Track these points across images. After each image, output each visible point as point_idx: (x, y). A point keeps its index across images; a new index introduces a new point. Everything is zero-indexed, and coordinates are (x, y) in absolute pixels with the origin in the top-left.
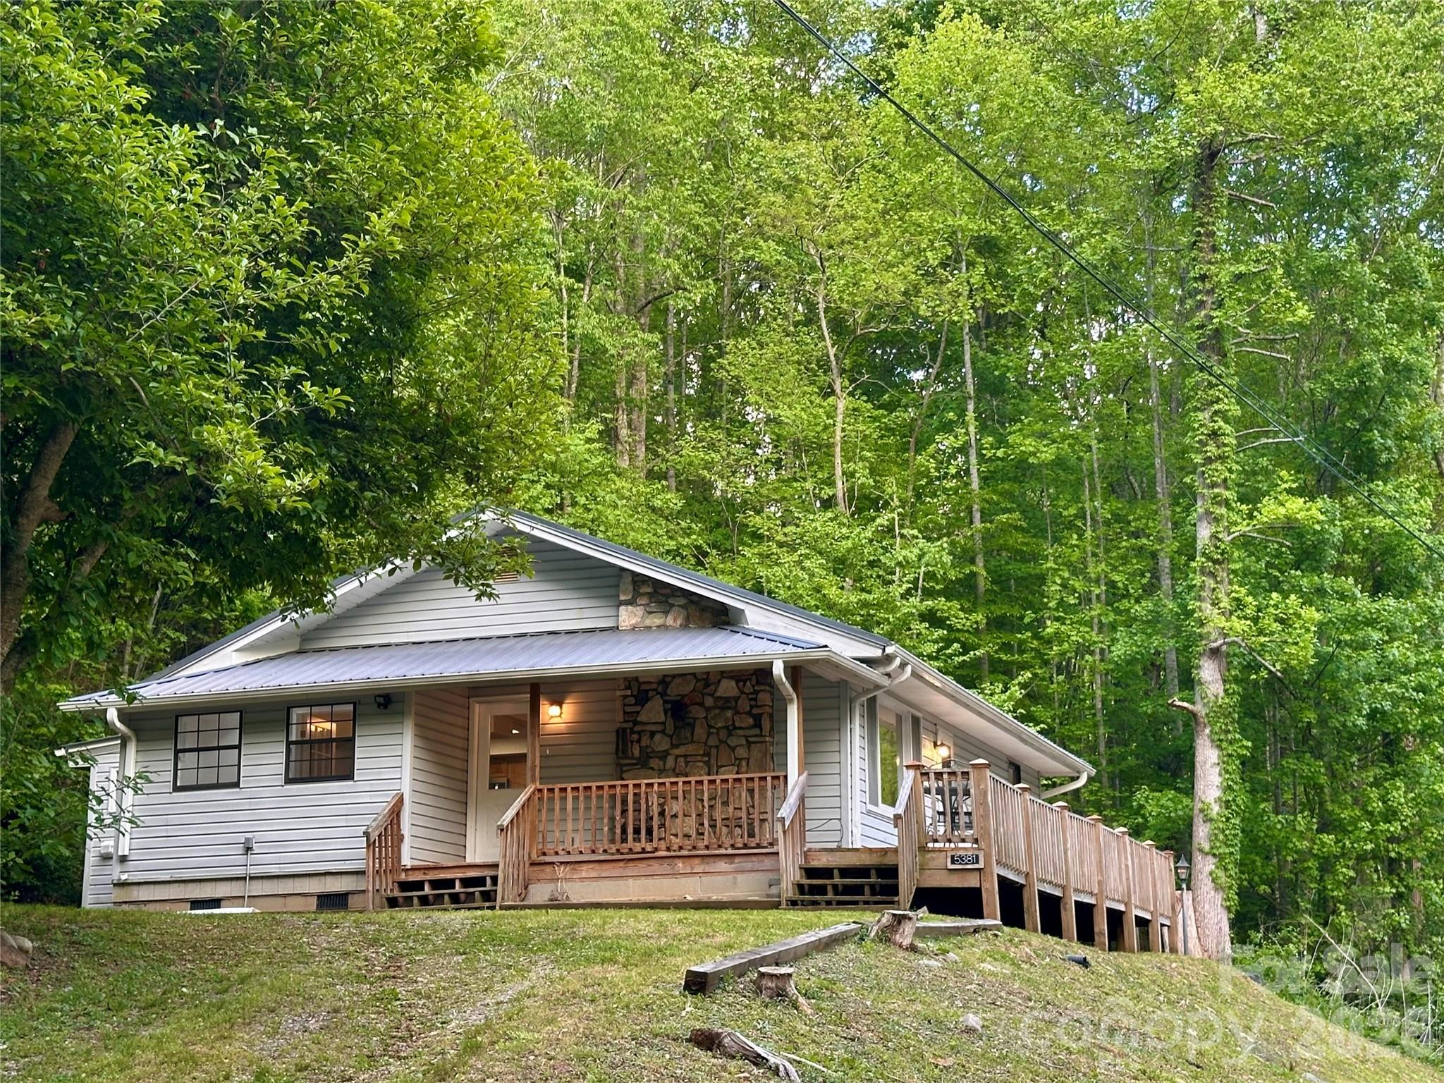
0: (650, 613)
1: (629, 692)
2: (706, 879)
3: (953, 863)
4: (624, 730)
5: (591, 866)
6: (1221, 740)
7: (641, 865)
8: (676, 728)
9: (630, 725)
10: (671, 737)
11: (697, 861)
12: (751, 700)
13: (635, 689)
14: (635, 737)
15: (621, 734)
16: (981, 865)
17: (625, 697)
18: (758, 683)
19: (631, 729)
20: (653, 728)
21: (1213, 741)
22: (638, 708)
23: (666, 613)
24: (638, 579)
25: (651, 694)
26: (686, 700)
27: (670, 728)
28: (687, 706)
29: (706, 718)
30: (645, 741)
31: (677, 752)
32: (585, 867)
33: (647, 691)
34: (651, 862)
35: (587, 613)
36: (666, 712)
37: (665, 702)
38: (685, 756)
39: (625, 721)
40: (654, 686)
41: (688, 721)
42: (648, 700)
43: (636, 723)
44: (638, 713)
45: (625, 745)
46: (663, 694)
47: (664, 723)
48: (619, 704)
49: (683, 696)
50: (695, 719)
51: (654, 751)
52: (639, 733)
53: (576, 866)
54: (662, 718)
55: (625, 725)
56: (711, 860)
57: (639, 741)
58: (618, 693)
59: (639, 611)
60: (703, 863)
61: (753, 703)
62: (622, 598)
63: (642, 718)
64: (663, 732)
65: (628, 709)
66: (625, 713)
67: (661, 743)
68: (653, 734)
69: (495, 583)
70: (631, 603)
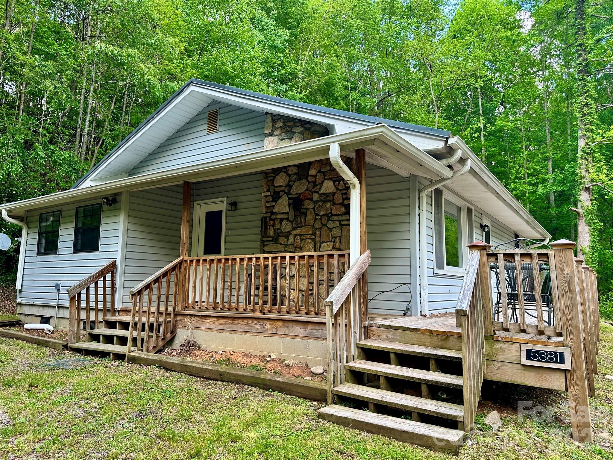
0: (282, 140)
1: (269, 194)
2: (287, 340)
4: (265, 218)
5: (212, 320)
6: (590, 223)
7: (243, 322)
8: (295, 216)
9: (269, 215)
10: (292, 222)
11: (280, 324)
12: (343, 194)
13: (272, 191)
14: (272, 222)
15: (264, 221)
16: (567, 365)
17: (267, 196)
19: (270, 217)
20: (282, 216)
21: (586, 223)
22: (274, 204)
23: (291, 138)
24: (276, 118)
25: (281, 194)
26: (302, 197)
27: (292, 215)
28: (303, 201)
29: (314, 208)
30: (277, 225)
31: (295, 232)
32: (208, 320)
33: (278, 192)
34: (249, 321)
35: (251, 146)
36: (289, 205)
37: (289, 199)
38: (301, 235)
39: (267, 213)
40: (283, 188)
41: (302, 211)
42: (280, 197)
43: (272, 213)
44: (273, 206)
45: (266, 228)
46: (288, 194)
47: (288, 213)
48: (263, 202)
49: (300, 194)
50: (307, 209)
51: (282, 232)
52: (273, 220)
53: (203, 319)
54: (287, 209)
55: (266, 215)
56: (290, 324)
57: (273, 226)
58: (263, 194)
59: (275, 139)
60: (284, 326)
61: (344, 196)
62: (266, 132)
63: (276, 210)
64: (287, 219)
65: (268, 205)
66: (266, 207)
67: (286, 227)
68: (282, 220)
69: (208, 134)
70: (271, 135)
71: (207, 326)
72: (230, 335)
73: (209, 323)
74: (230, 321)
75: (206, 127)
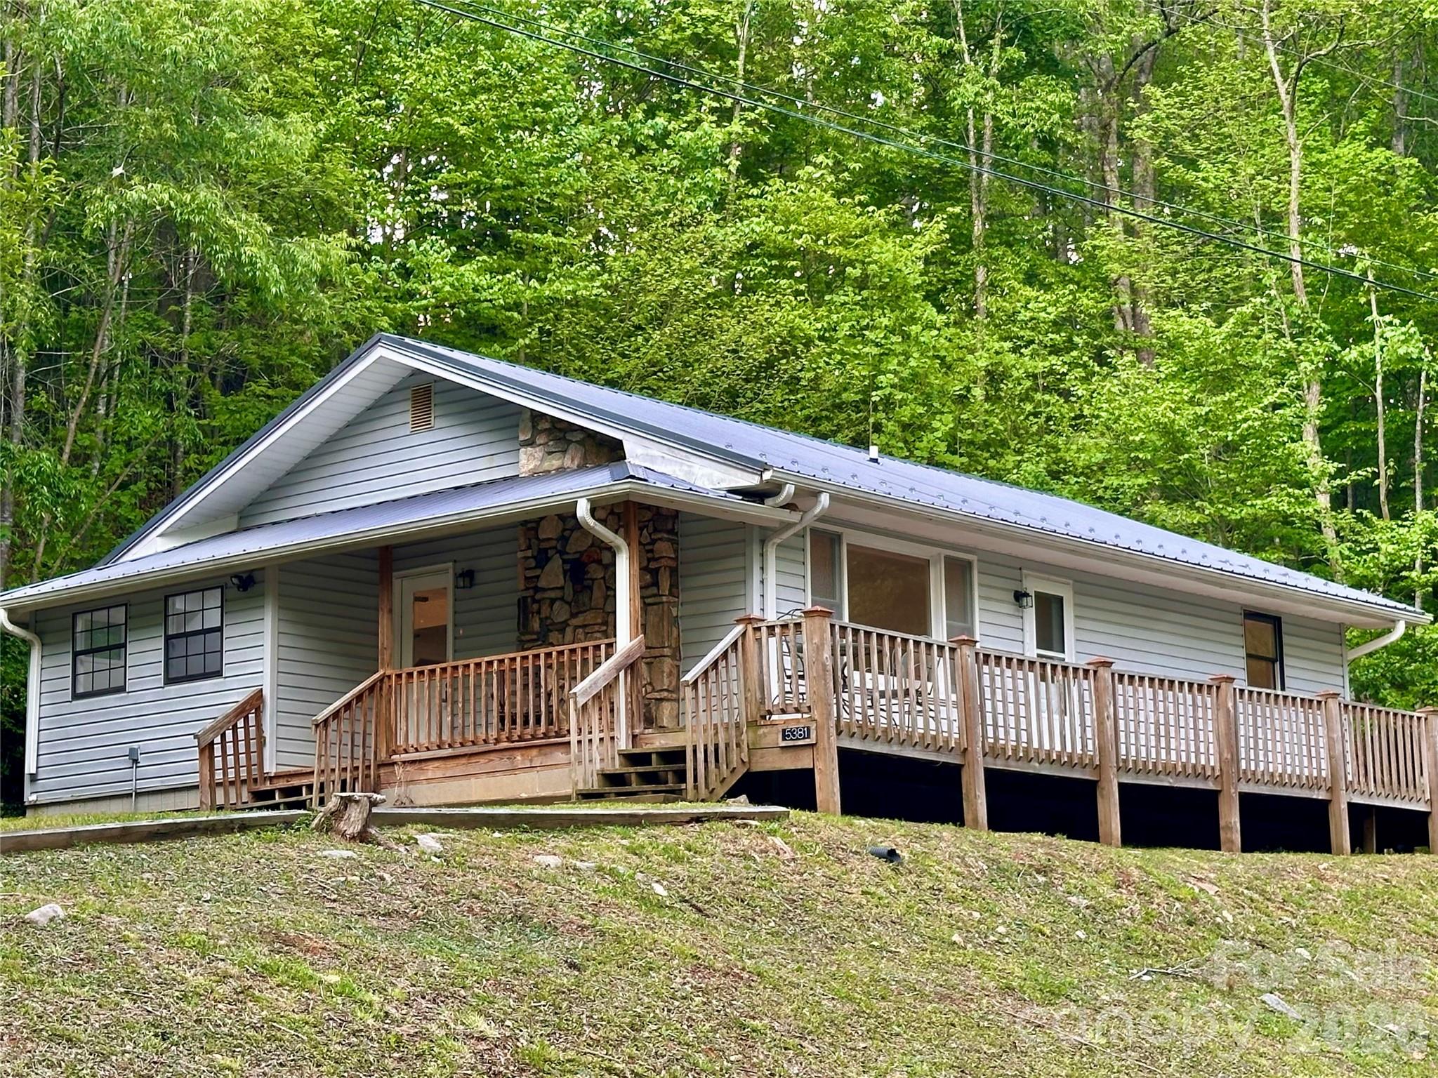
0: (550, 453)
1: (529, 553)
2: (545, 774)
3: (784, 739)
4: (525, 598)
5: (437, 764)
7: (482, 760)
8: (575, 592)
9: (531, 592)
10: (569, 604)
11: (534, 752)
12: (648, 551)
13: (535, 548)
14: (535, 606)
15: (523, 604)
16: (812, 741)
17: (526, 558)
18: (656, 530)
19: (533, 597)
20: (552, 595)
22: (538, 572)
23: (564, 452)
24: (537, 416)
25: (550, 553)
26: (585, 558)
27: (569, 591)
28: (586, 565)
29: (604, 578)
30: (545, 611)
31: (574, 622)
32: (431, 766)
33: (546, 550)
34: (492, 756)
35: (498, 460)
36: (565, 572)
37: (564, 561)
38: (584, 626)
39: (527, 589)
40: (553, 543)
41: (586, 583)
42: (548, 560)
43: (537, 589)
44: (538, 577)
45: (526, 619)
46: (562, 553)
47: (562, 588)
48: (520, 569)
49: (582, 553)
50: (593, 580)
51: (553, 624)
52: (538, 602)
53: (423, 765)
54: (561, 582)
55: (525, 594)
56: (547, 750)
57: (539, 612)
58: (520, 555)
59: (538, 452)
60: (540, 754)
61: (650, 555)
62: (522, 438)
63: (542, 583)
64: (562, 599)
65: (530, 574)
66: (526, 578)
67: (560, 613)
68: (553, 601)
69: (412, 433)
70: (530, 443)
71: (430, 775)
72: (464, 782)
73: (432, 770)
74: (464, 761)
75: (408, 417)
